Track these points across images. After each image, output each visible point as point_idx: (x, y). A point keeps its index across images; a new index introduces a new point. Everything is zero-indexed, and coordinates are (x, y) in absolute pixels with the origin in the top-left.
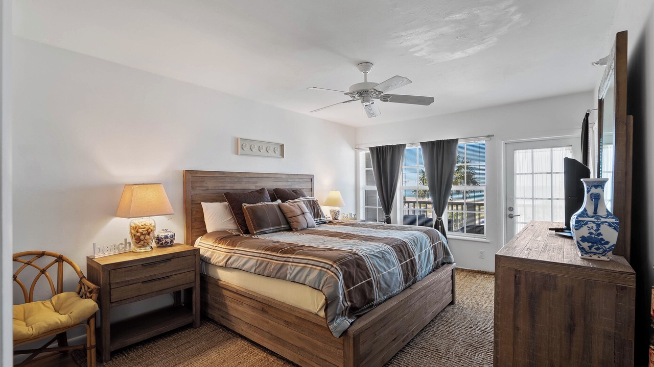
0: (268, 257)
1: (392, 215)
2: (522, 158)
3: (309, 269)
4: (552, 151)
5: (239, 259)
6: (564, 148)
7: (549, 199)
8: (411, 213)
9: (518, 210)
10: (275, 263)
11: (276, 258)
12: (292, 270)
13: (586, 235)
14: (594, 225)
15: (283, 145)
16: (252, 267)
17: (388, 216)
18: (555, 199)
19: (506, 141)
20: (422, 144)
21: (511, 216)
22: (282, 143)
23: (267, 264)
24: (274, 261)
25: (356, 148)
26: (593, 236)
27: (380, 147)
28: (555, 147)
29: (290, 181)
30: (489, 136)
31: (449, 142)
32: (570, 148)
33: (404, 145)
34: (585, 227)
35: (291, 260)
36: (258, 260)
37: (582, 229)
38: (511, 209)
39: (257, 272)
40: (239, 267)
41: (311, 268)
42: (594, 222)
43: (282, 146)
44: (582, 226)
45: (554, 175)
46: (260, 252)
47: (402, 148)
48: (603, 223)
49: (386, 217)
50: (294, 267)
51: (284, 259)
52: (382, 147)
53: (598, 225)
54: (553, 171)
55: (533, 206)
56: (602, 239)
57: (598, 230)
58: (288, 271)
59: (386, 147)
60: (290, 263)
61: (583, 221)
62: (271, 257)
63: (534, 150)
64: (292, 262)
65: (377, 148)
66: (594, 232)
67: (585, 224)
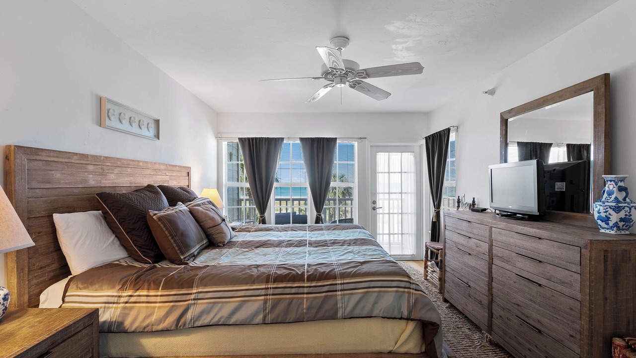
0: (287, 291)
1: (266, 214)
2: (382, 158)
3: (375, 295)
4: (402, 155)
5: (212, 308)
6: (410, 153)
7: (400, 193)
8: (284, 211)
9: (379, 204)
10: (307, 298)
11: (306, 290)
12: (346, 302)
13: (623, 216)
14: (628, 209)
15: (159, 120)
16: (255, 314)
17: (263, 216)
18: (404, 193)
19: (372, 144)
20: (301, 139)
21: (374, 209)
22: (157, 118)
23: (290, 303)
24: (305, 296)
25: (219, 137)
26: (627, 217)
27: (253, 139)
28: (405, 152)
29: (167, 174)
30: (361, 138)
31: (328, 140)
32: (413, 154)
33: (282, 139)
34: (623, 211)
35: (339, 287)
36: (265, 301)
37: (621, 212)
38: (374, 202)
39: (269, 319)
40: (219, 320)
41: (379, 292)
42: (628, 207)
43: (157, 122)
44: (621, 210)
45: (403, 174)
46: (264, 287)
47: (280, 142)
48: (632, 206)
49: (261, 217)
50: (347, 297)
51: (325, 289)
52: (256, 139)
53: (630, 209)
54: (403, 171)
55: (389, 199)
56: (631, 219)
57: (630, 212)
58: (340, 305)
59: (261, 139)
60: (339, 293)
61: (622, 207)
62: (293, 291)
63: (390, 153)
64: (341, 290)
65: (249, 139)
66: (628, 214)
67: (623, 209)
